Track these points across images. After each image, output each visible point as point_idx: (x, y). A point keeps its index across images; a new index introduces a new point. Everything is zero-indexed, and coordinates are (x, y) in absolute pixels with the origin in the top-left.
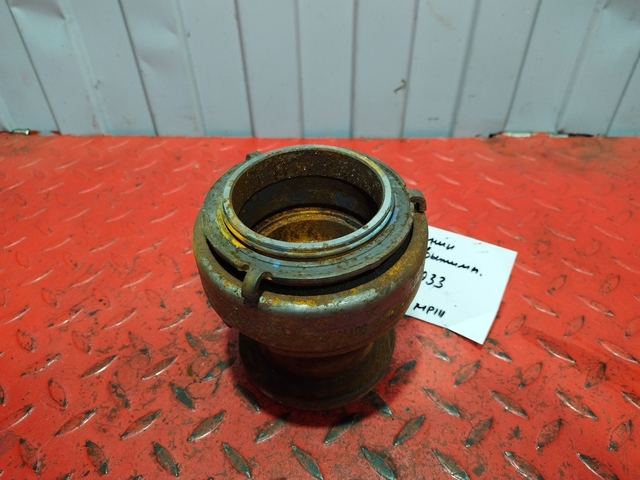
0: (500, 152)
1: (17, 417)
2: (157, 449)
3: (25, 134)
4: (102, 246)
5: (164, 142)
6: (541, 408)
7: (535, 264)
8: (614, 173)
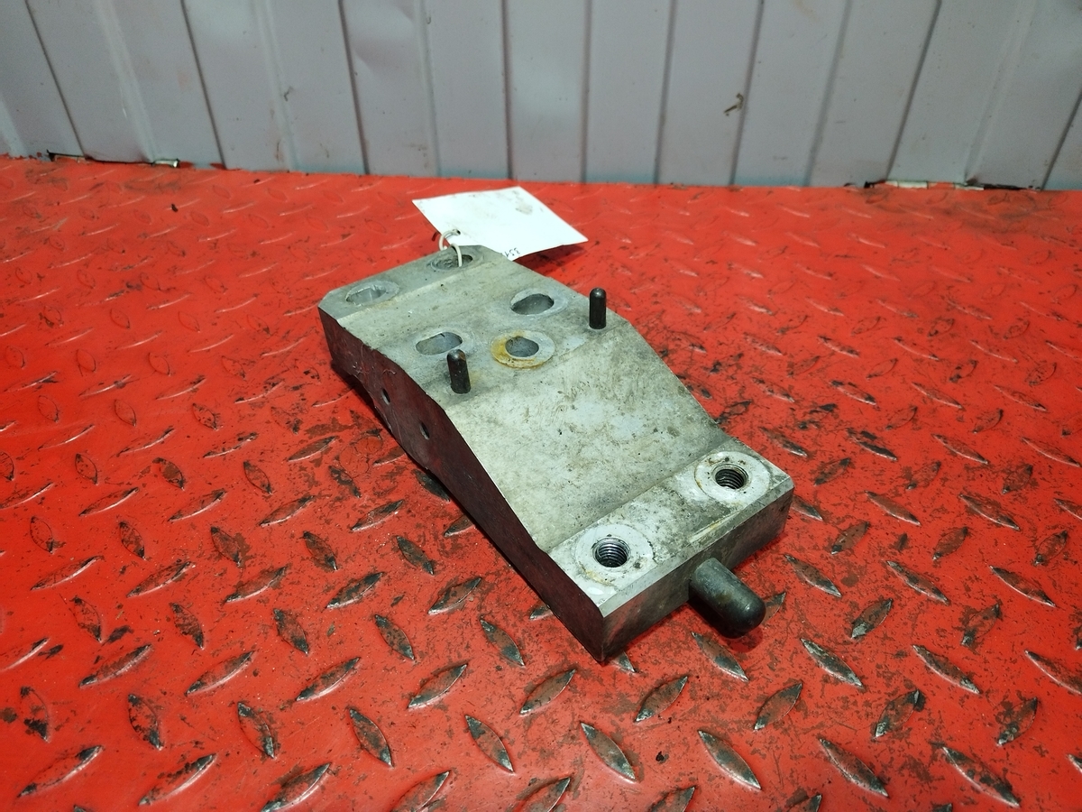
0: (880, 207)
1: (203, 504)
2: (402, 545)
3: (172, 167)
4: (301, 308)
5: (379, 183)
6: (940, 515)
7: (932, 346)
8: (1053, 238)
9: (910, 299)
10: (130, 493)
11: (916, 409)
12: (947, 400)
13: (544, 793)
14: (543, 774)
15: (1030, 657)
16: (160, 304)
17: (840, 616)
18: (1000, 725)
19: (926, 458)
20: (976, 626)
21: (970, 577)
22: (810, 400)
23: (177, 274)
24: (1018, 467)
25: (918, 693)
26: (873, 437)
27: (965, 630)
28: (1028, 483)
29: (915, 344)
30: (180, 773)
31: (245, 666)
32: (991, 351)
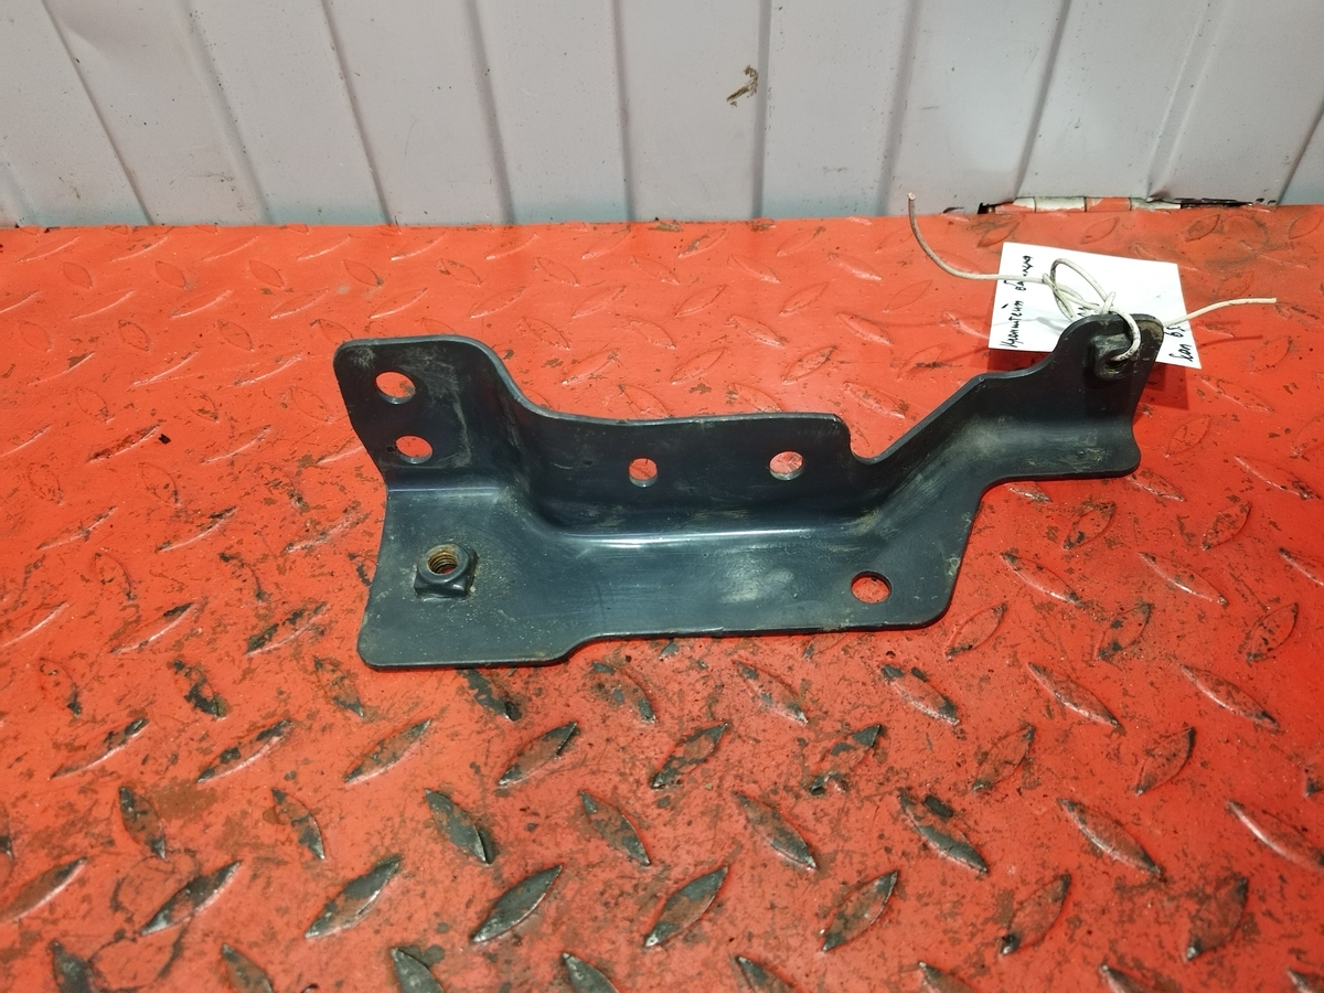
5: (164, 241)
7: (1071, 571)
8: (1293, 308)
11: (1032, 734)
12: (1090, 706)
19: (1043, 865)
22: (837, 716)
24: (1220, 884)
26: (946, 812)
28: (1239, 927)
29: (1040, 568)
32: (1178, 579)
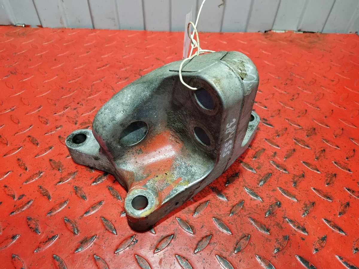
0: (270, 40)
1: (46, 151)
3: (23, 27)
4: (74, 80)
5: (98, 32)
6: (286, 145)
7: (285, 89)
8: (324, 50)
9: (278, 72)
10: (20, 148)
11: (280, 110)
12: (289, 107)
13: (165, 240)
14: (164, 234)
15: (313, 189)
16: (24, 79)
17: (255, 179)
18: (303, 211)
19: (283, 127)
20: (296, 180)
21: (295, 165)
23: (29, 68)
24: (311, 129)
25: (279, 202)
26: (266, 120)
27: (293, 182)
28: (314, 134)
29: (280, 88)
30: (47, 241)
31: (65, 205)
32: (304, 90)
